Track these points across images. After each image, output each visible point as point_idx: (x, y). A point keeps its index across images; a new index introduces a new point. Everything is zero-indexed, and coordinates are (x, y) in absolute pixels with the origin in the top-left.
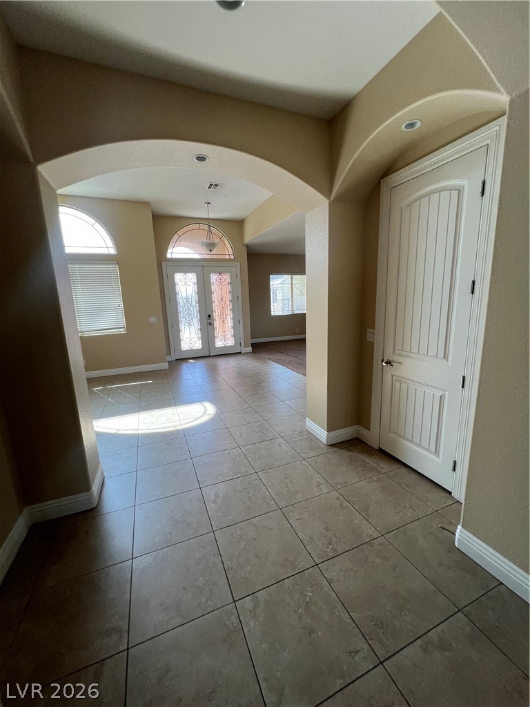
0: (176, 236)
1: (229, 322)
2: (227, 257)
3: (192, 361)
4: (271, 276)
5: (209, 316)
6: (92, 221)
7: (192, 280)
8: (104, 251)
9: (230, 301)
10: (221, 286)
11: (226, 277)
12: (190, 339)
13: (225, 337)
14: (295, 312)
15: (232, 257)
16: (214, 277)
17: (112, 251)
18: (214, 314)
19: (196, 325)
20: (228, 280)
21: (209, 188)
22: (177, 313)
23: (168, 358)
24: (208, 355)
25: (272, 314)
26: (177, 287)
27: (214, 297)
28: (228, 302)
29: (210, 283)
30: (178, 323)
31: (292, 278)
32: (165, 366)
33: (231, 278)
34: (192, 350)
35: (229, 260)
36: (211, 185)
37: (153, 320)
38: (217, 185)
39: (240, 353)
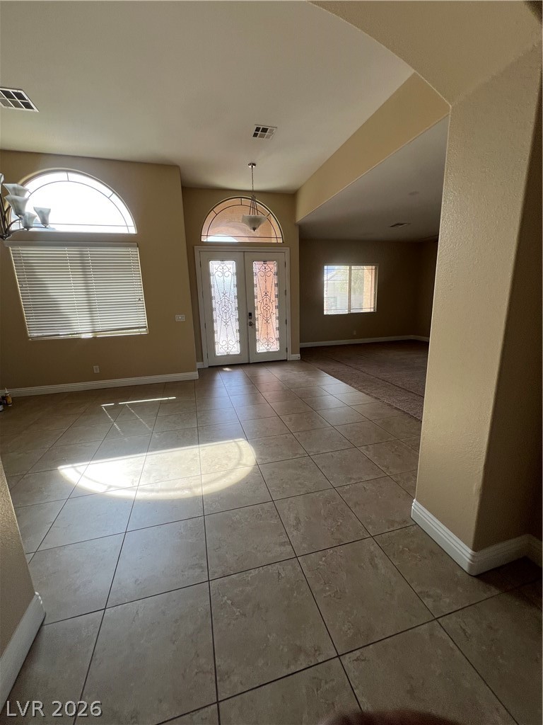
0: (212, 214)
1: (275, 323)
2: (274, 241)
3: (227, 369)
4: (325, 267)
5: (250, 314)
6: (108, 192)
7: (231, 270)
8: (123, 231)
9: (277, 296)
10: (266, 277)
11: (273, 266)
12: (226, 341)
13: (268, 340)
14: (353, 311)
15: (280, 241)
16: (257, 267)
17: (133, 231)
18: (256, 312)
19: (235, 325)
20: (275, 269)
21: (255, 135)
22: (212, 310)
23: (199, 365)
24: (248, 362)
25: (325, 313)
26: (211, 277)
27: (257, 291)
28: (273, 298)
29: (252, 274)
30: (212, 321)
31: (350, 270)
32: (195, 375)
33: (278, 267)
34: (228, 355)
35: (277, 245)
36: (258, 129)
37: (180, 318)
38: (265, 130)
39: (286, 360)
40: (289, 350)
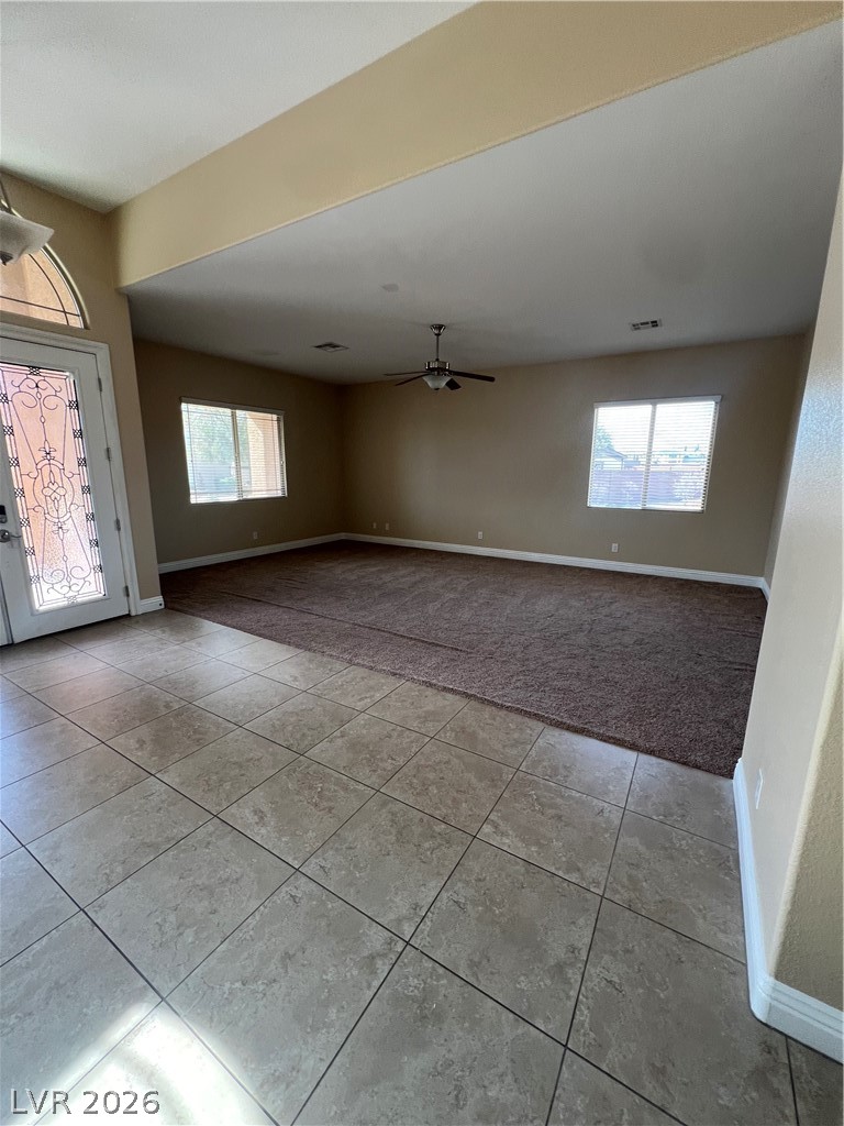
4: (183, 405)
9: (83, 462)
11: (62, 384)
15: (76, 322)
16: (8, 378)
18: (20, 503)
24: (7, 642)
25: (193, 500)
27: (15, 446)
28: (72, 466)
31: (234, 416)
35: (69, 330)
39: (128, 616)
40: (134, 590)
